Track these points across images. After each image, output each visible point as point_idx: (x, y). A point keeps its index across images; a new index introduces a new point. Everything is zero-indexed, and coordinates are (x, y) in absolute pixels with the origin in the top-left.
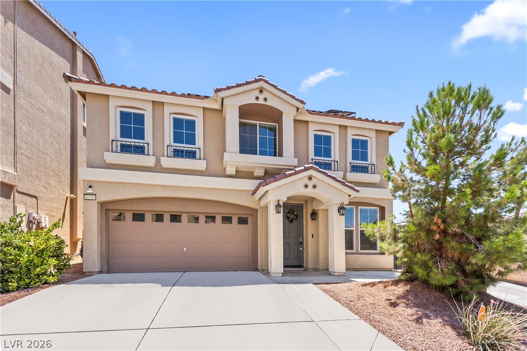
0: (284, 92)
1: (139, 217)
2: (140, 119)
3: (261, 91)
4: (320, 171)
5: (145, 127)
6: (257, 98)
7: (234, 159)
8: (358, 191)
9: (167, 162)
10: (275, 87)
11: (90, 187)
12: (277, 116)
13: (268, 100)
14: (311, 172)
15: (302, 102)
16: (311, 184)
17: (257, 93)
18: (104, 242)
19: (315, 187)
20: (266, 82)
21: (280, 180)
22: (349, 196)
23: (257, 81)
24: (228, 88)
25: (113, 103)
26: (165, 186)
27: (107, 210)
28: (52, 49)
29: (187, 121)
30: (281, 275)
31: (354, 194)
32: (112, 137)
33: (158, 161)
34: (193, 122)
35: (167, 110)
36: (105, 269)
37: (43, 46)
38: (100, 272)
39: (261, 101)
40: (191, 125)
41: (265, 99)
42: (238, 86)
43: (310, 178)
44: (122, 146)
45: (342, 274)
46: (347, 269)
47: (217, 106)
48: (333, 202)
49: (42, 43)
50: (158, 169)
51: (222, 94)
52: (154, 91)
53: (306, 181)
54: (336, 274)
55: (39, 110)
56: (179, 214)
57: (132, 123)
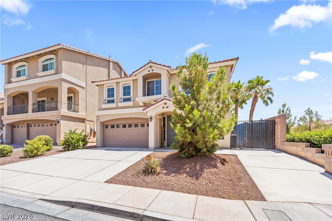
0: (160, 65)
1: (113, 127)
2: (113, 90)
3: (151, 67)
5: (114, 92)
6: (149, 71)
7: (141, 99)
9: (120, 105)
10: (156, 64)
11: (98, 117)
14: (165, 101)
15: (169, 67)
17: (149, 69)
18: (102, 136)
19: (167, 107)
21: (150, 107)
23: (148, 63)
24: (137, 70)
25: (105, 86)
27: (103, 125)
28: (100, 67)
29: (128, 86)
30: (153, 149)
32: (105, 98)
33: (117, 105)
34: (130, 86)
35: (121, 84)
37: (96, 67)
38: (101, 147)
39: (151, 72)
40: (129, 88)
41: (153, 70)
42: (141, 68)
44: (108, 101)
49: (96, 66)
50: (117, 108)
51: (135, 74)
53: (164, 105)
56: (125, 124)
57: (111, 92)
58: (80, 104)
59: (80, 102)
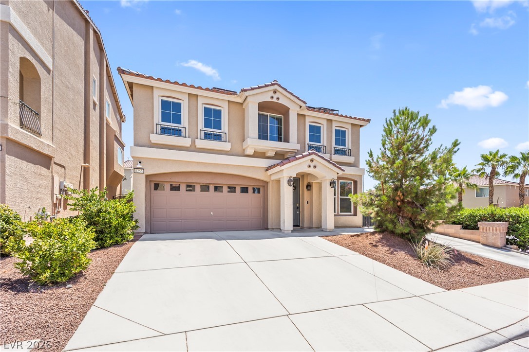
0: (292, 94)
1: (175, 188)
2: (177, 107)
3: (275, 92)
4: (319, 156)
5: (182, 114)
6: (272, 97)
7: (254, 143)
8: (344, 171)
9: (200, 144)
10: (286, 90)
11: (140, 162)
12: (286, 111)
13: (280, 99)
14: (313, 156)
15: (305, 103)
16: (312, 164)
17: (272, 94)
19: (315, 167)
20: (279, 85)
21: (292, 161)
22: (338, 173)
24: (252, 89)
25: (156, 93)
26: (200, 163)
27: (150, 182)
29: (215, 110)
30: (291, 232)
31: (341, 173)
32: (155, 122)
33: (193, 142)
34: (220, 112)
35: (200, 101)
36: (149, 231)
38: (145, 233)
39: (275, 100)
40: (218, 113)
41: (278, 99)
42: (259, 88)
43: (312, 161)
44: (162, 128)
45: (332, 230)
46: (336, 227)
47: (240, 100)
48: (327, 178)
50: (193, 149)
51: (247, 93)
52: (192, 86)
53: (310, 163)
54: (328, 230)
55: (67, 87)
56: (207, 185)
57: (171, 110)
58: (42, 115)
59: (42, 110)
